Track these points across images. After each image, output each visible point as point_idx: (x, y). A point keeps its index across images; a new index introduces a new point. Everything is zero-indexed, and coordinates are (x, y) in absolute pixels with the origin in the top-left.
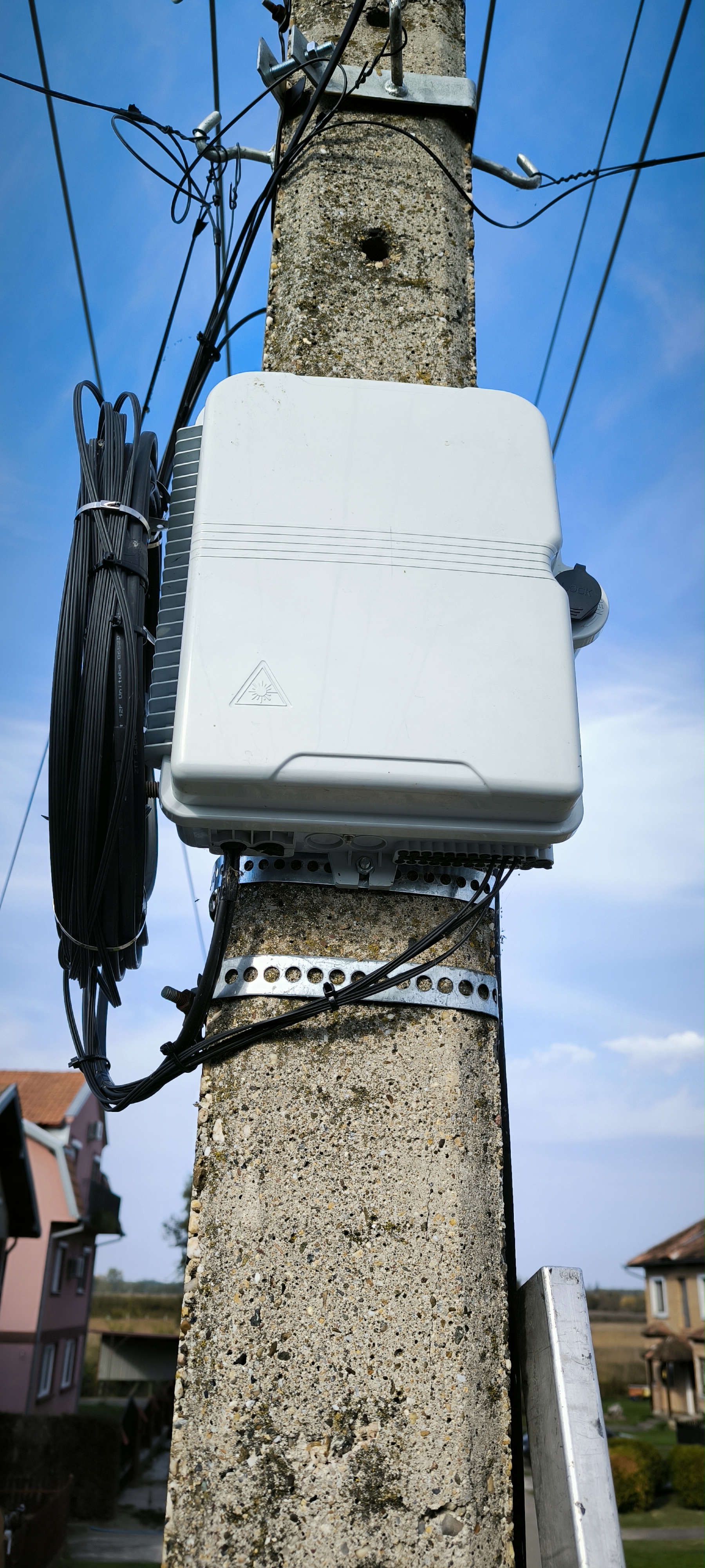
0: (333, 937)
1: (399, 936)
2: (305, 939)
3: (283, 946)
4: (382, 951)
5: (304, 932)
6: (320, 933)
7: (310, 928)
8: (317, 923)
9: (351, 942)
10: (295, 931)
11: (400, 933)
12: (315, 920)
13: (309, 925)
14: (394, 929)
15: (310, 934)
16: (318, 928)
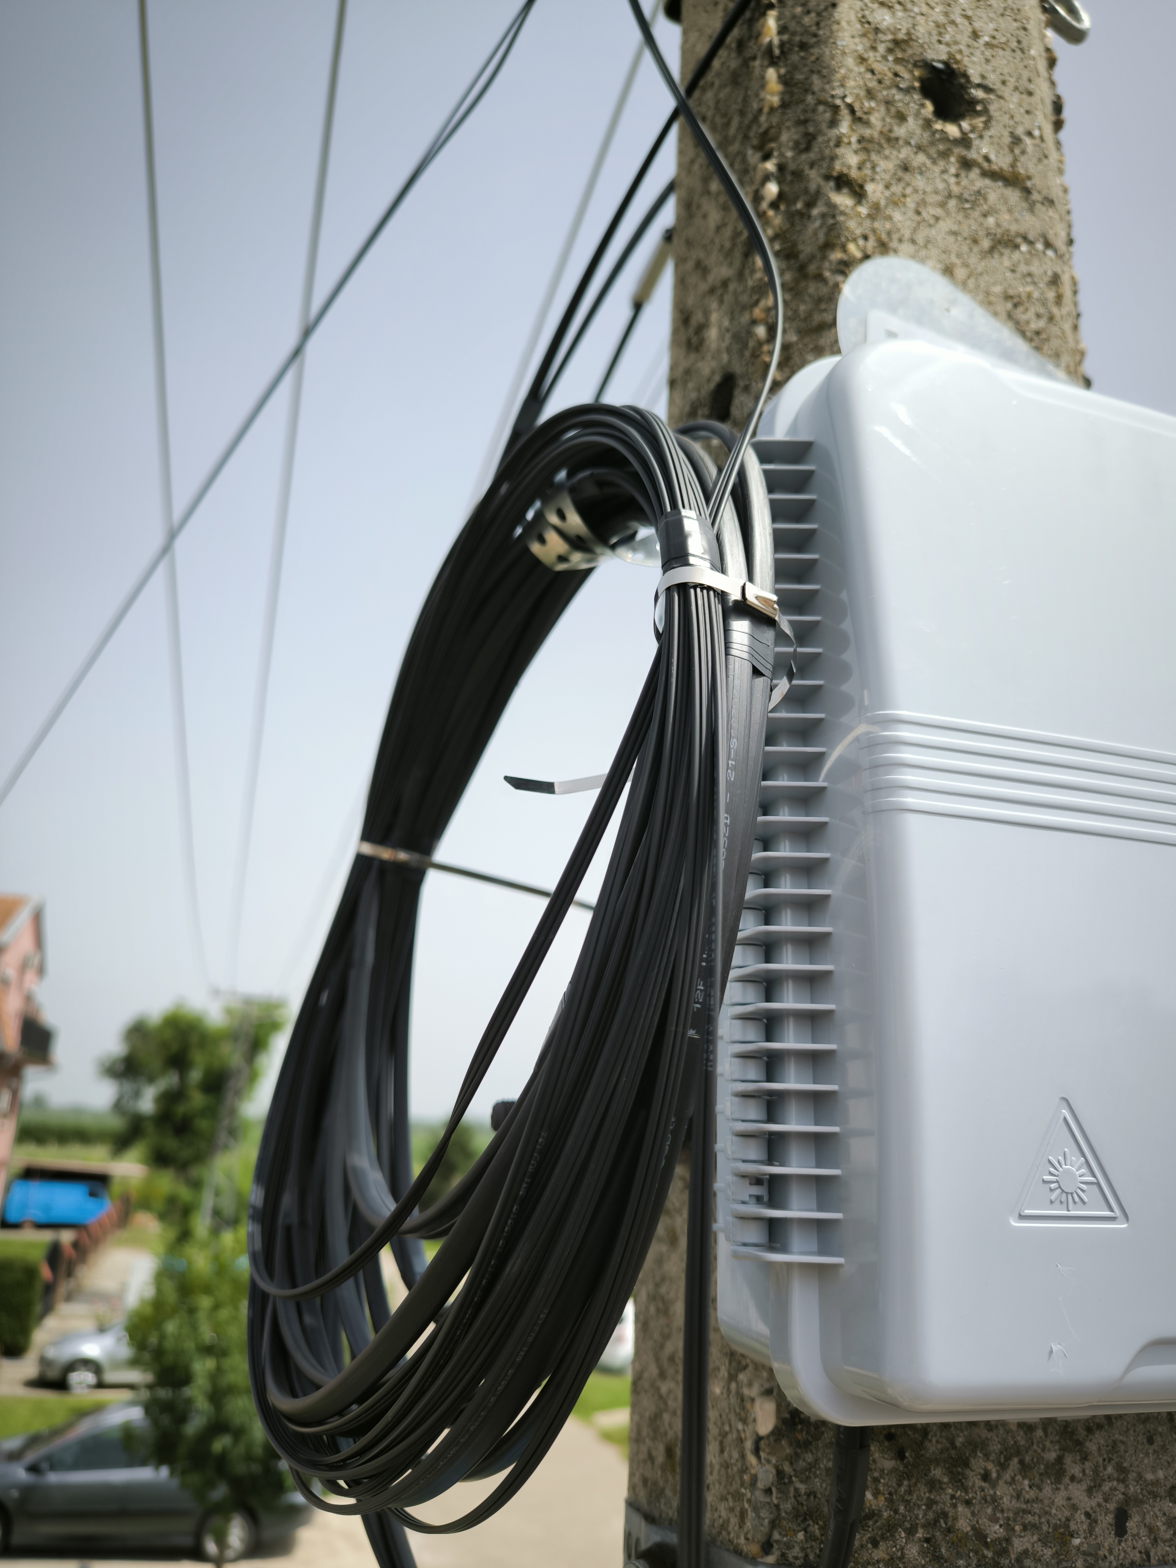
7: (955, 1506)
8: (967, 1492)
12: (962, 1485)
13: (953, 1497)
16: (968, 1503)
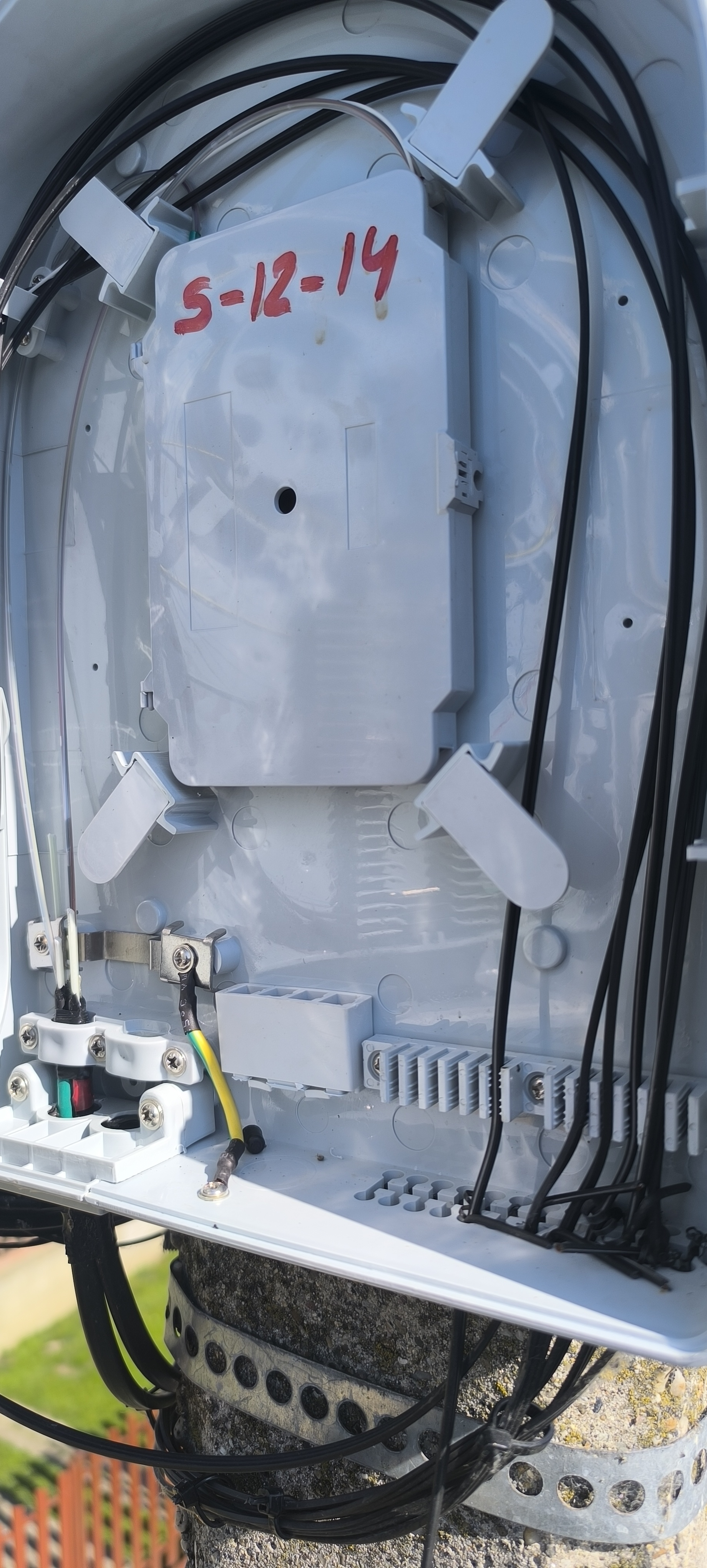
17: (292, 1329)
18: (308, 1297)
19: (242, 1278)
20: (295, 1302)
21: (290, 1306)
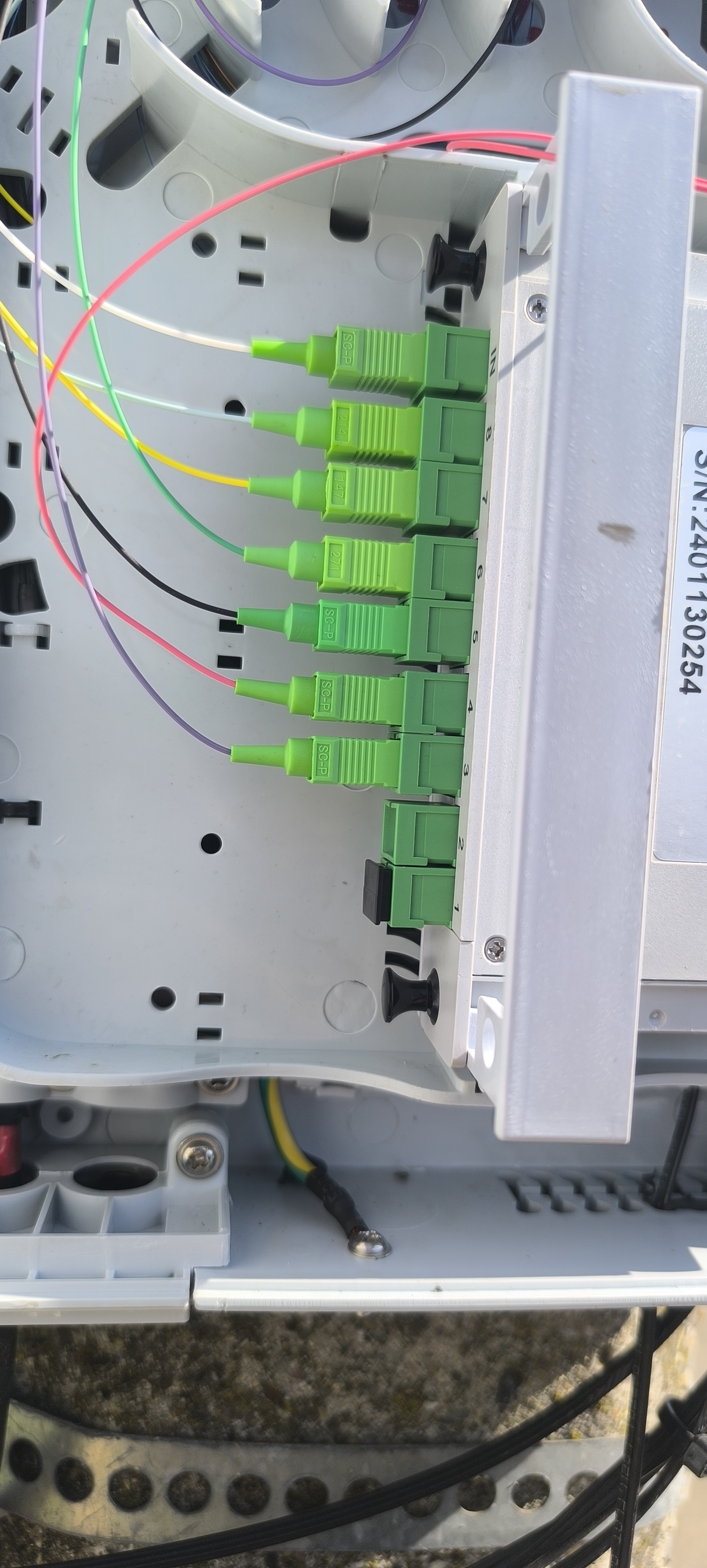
0: (301, 1375)
1: (477, 1365)
2: (223, 1385)
3: (161, 1408)
4: (431, 1406)
5: (219, 1368)
6: (266, 1368)
9: (348, 1387)
10: (196, 1367)
11: (480, 1357)
14: (465, 1349)
15: (237, 1372)
17: (263, 1413)
18: (293, 1365)
19: (186, 1365)
20: (272, 1377)
21: (264, 1384)
